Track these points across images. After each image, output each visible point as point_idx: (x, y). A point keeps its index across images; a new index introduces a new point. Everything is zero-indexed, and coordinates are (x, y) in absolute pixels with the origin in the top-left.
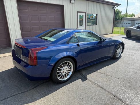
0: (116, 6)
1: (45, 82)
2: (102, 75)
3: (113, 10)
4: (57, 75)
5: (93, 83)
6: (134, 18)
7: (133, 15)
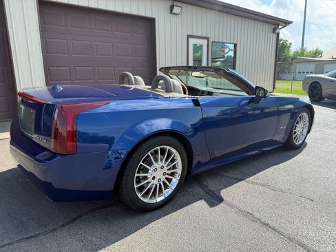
0: (280, 27)
1: (100, 208)
2: (262, 189)
3: (275, 36)
4: (136, 187)
5: (240, 211)
6: (321, 59)
7: (317, 53)
